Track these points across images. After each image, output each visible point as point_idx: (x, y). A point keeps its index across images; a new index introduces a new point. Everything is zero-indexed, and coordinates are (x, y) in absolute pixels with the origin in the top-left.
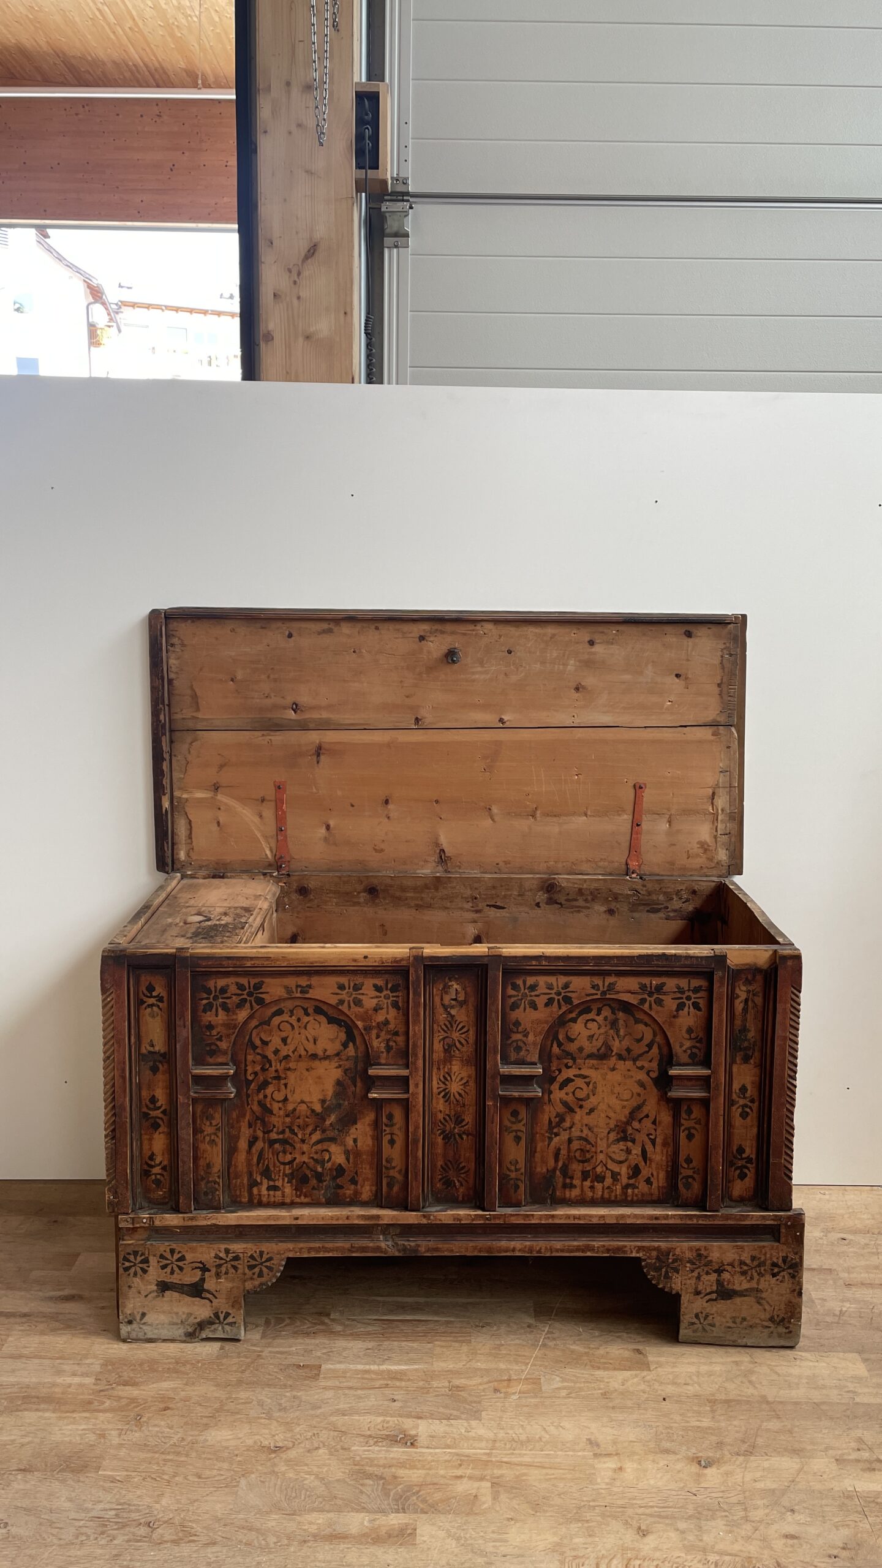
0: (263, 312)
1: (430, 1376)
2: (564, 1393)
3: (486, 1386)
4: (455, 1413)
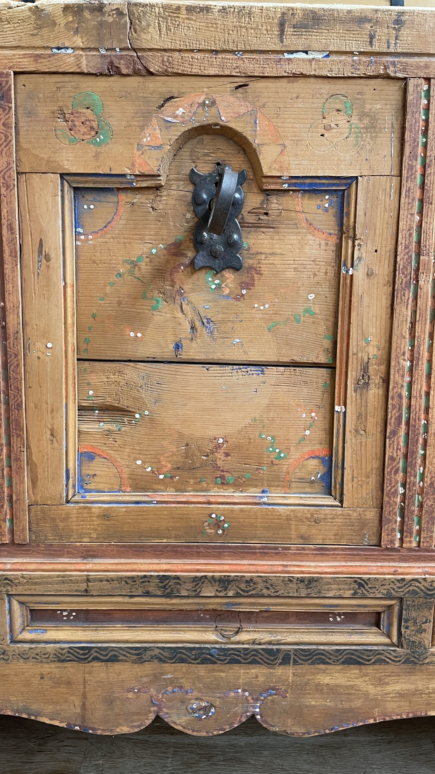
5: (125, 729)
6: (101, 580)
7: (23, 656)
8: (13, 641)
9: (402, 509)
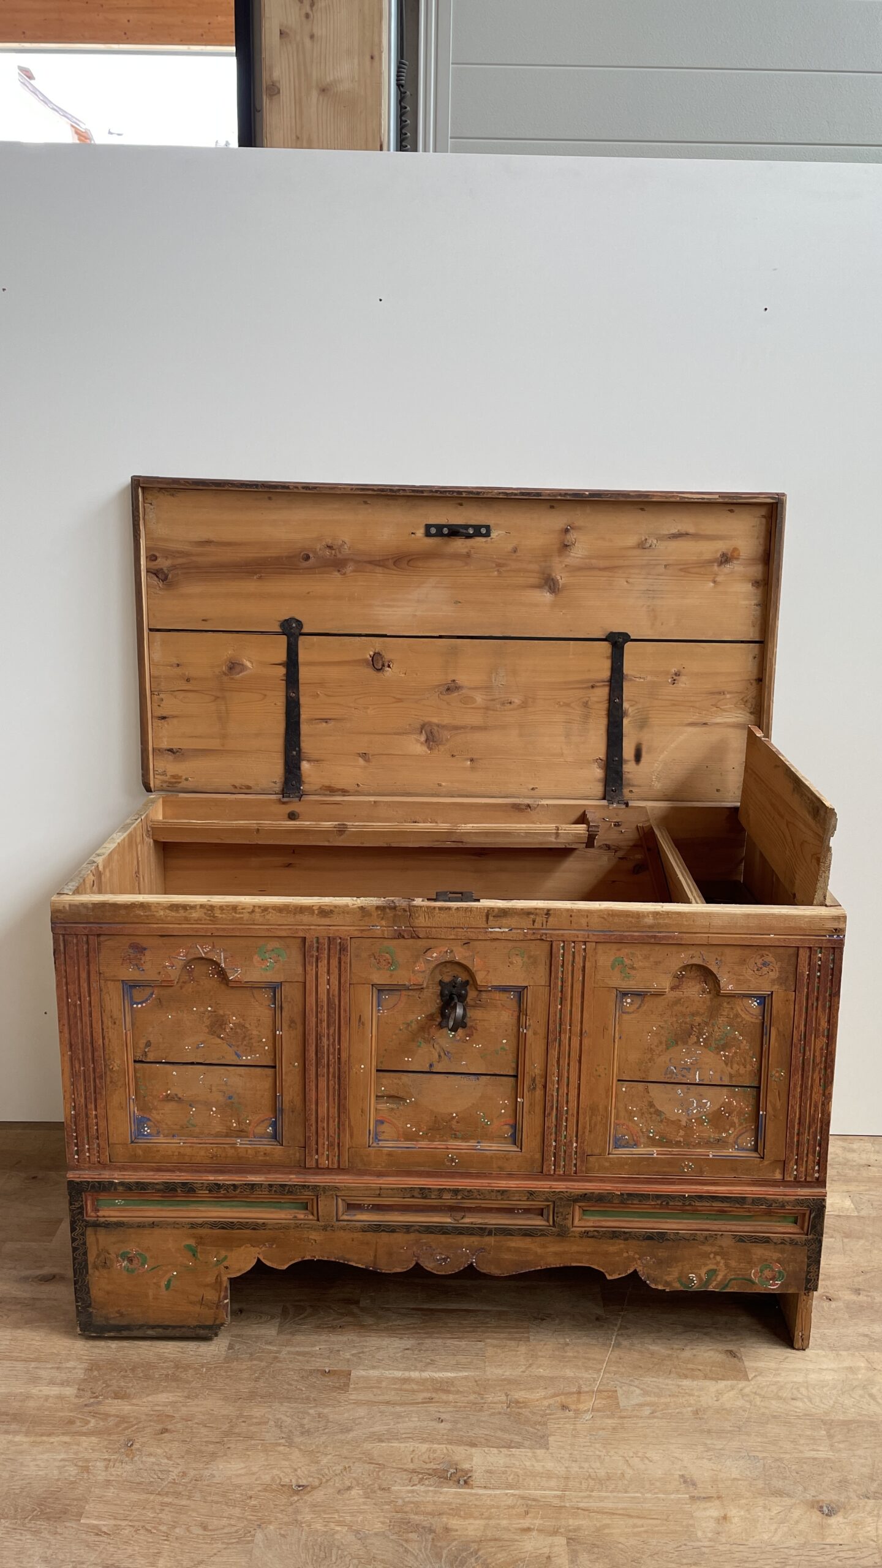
0: (266, 54)
1: (483, 1386)
2: (647, 1411)
3: (551, 1401)
4: (517, 1439)
5: (399, 1270)
6: (387, 1189)
7: (343, 1229)
8: (338, 1220)
9: (555, 1153)
